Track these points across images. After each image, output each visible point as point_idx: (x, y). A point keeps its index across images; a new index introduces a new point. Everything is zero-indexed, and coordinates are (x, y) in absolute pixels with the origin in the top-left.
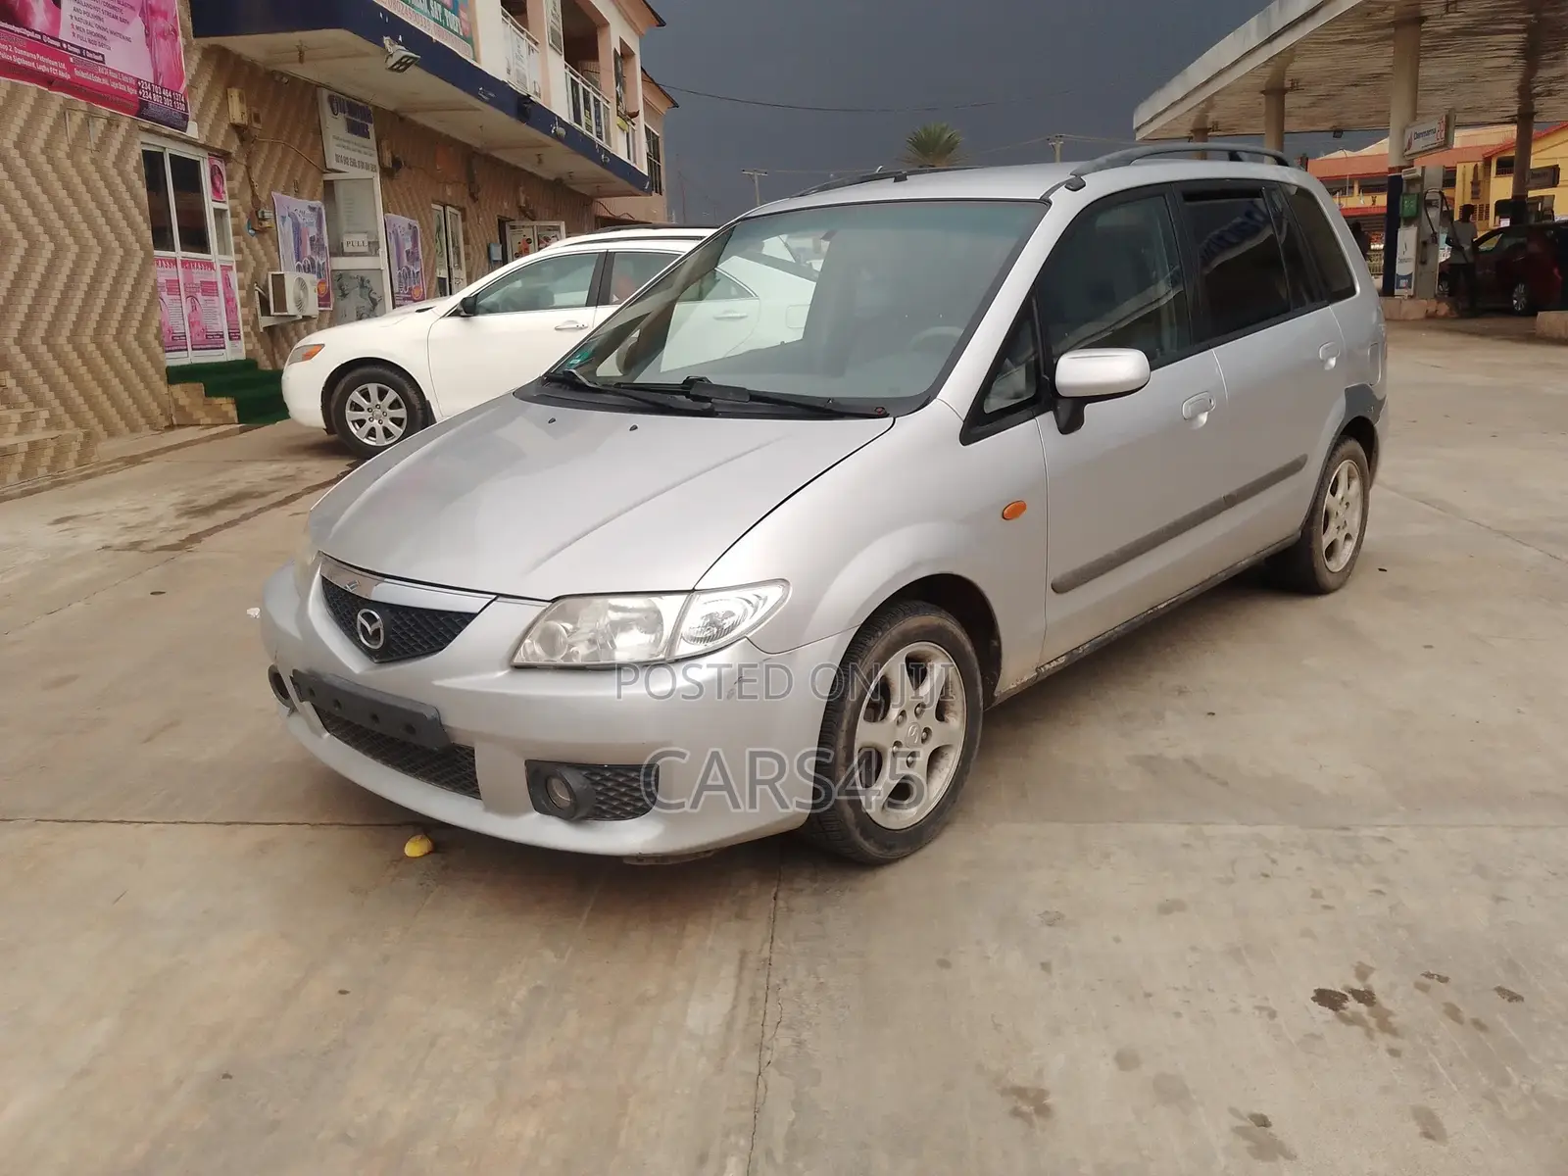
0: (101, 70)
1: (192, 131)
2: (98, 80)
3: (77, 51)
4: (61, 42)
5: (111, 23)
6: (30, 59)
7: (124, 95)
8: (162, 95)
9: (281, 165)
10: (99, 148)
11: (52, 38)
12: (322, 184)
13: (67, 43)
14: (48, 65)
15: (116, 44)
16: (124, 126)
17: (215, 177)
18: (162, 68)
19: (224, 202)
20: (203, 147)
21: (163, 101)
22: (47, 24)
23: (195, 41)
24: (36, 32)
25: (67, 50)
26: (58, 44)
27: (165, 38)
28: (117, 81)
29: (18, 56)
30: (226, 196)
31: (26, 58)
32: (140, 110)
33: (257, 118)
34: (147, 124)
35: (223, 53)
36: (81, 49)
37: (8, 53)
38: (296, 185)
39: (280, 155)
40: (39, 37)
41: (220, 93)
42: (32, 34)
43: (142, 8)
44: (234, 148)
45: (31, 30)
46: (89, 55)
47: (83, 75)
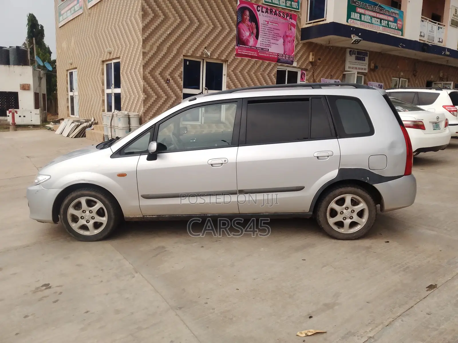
0: (267, 53)
1: (295, 64)
2: (266, 55)
3: (261, 49)
4: (256, 48)
5: (272, 41)
6: (246, 53)
7: (274, 58)
8: (286, 57)
9: (327, 71)
10: (263, 71)
11: (254, 47)
12: (342, 75)
13: (258, 48)
14: (251, 53)
15: (273, 46)
16: (273, 65)
17: (302, 76)
18: (287, 50)
19: (304, 82)
20: (299, 68)
21: (286, 58)
22: (253, 44)
23: (300, 42)
24: (250, 46)
25: (258, 49)
26: (255, 48)
27: (289, 42)
28: (271, 55)
29: (244, 52)
30: (305, 80)
31: (245, 52)
32: (278, 61)
33: (319, 59)
34: (280, 64)
35: (311, 44)
36: (262, 48)
37: (241, 52)
38: (331, 76)
39: (327, 68)
40: (250, 47)
41: (307, 54)
42: (248, 47)
43: (284, 36)
44: (309, 67)
45: (248, 46)
46: (264, 49)
47: (261, 54)
